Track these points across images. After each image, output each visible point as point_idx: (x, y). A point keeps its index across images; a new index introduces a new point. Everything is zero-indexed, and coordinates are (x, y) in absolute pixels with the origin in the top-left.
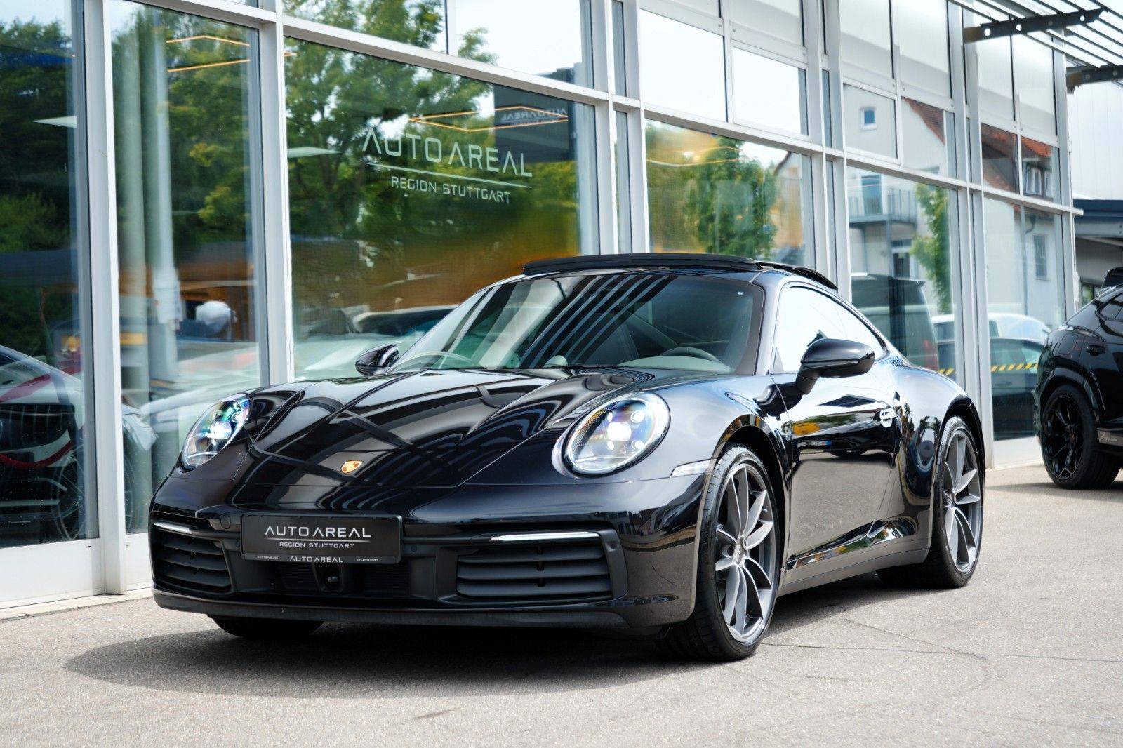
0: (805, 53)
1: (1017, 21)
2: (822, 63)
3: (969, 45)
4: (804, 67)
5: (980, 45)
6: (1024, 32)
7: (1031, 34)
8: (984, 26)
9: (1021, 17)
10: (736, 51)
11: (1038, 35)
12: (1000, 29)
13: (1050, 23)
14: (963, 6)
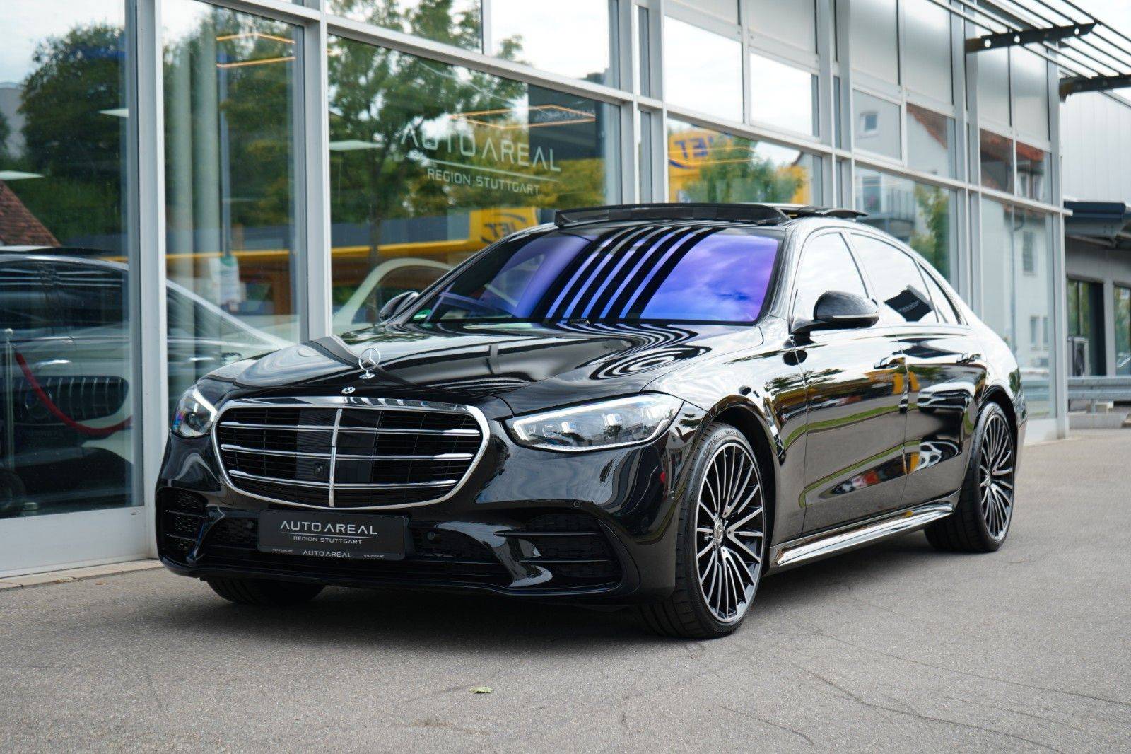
0: (818, 59)
1: (1015, 33)
2: (834, 70)
3: (969, 56)
4: (816, 72)
5: (981, 55)
6: (1022, 44)
7: (1028, 46)
8: (984, 38)
9: (1019, 29)
11: (1034, 46)
12: (1000, 40)
13: (1047, 36)
14: (965, 19)
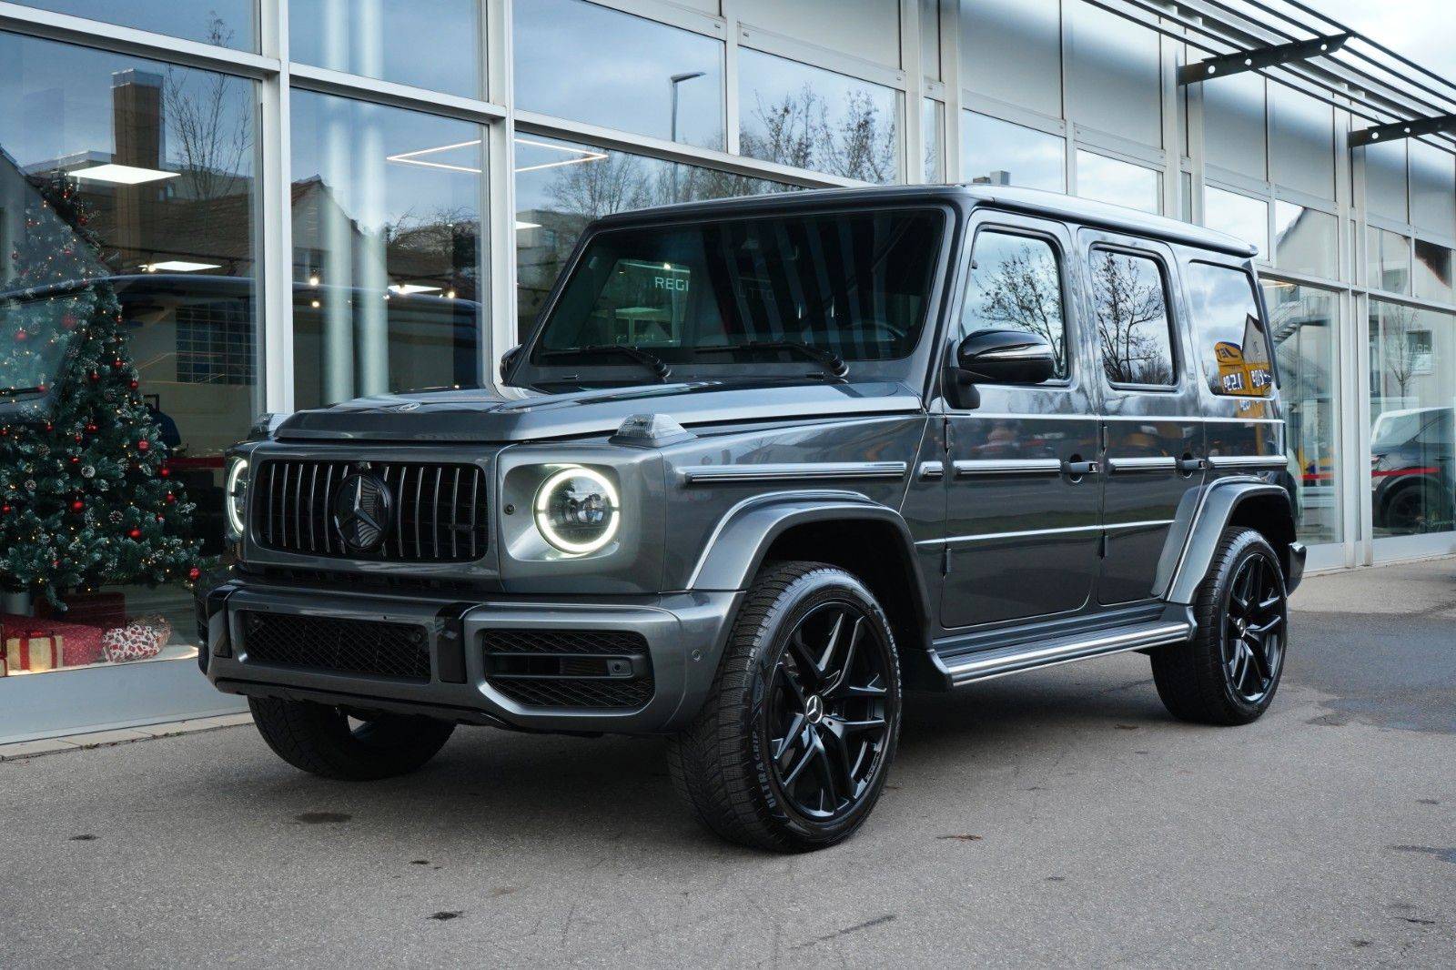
1: (1405, 123)
3: (1358, 149)
4: (1161, 169)
5: (1369, 147)
6: (1414, 134)
7: (1423, 137)
8: (1372, 130)
9: (1410, 119)
10: (1079, 152)
11: (1429, 137)
12: (1388, 132)
13: (1439, 126)
14: (1352, 112)
